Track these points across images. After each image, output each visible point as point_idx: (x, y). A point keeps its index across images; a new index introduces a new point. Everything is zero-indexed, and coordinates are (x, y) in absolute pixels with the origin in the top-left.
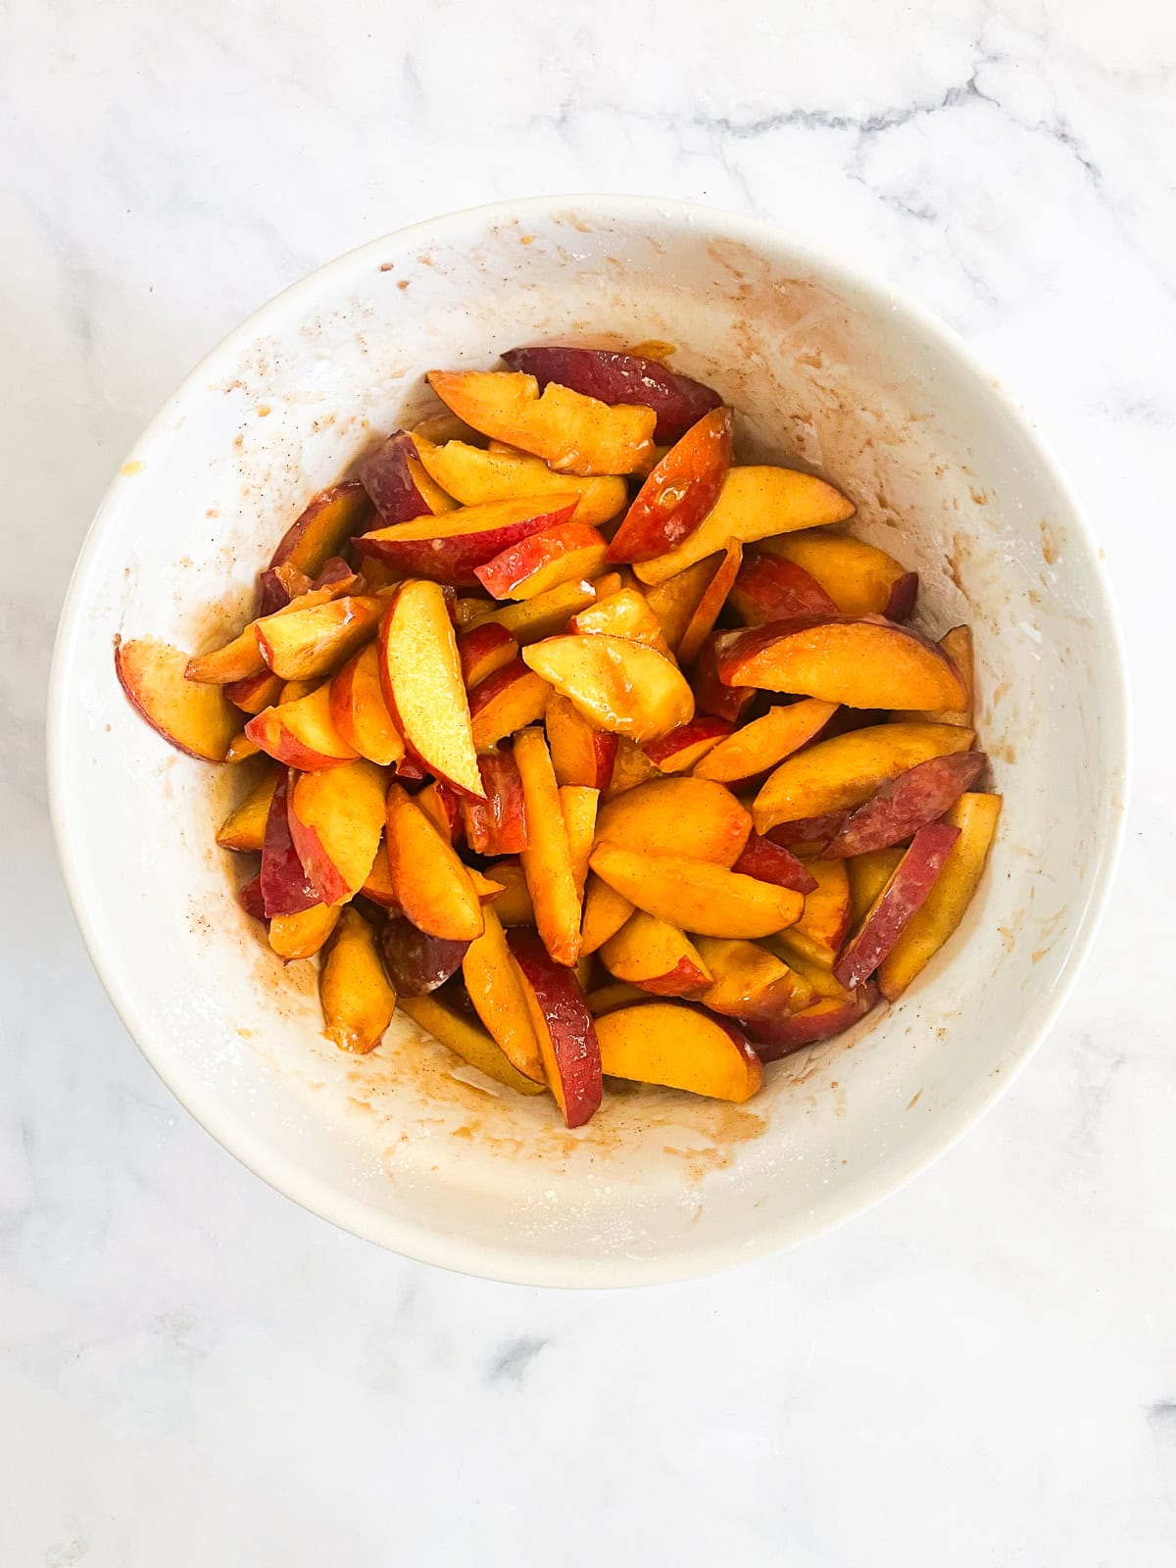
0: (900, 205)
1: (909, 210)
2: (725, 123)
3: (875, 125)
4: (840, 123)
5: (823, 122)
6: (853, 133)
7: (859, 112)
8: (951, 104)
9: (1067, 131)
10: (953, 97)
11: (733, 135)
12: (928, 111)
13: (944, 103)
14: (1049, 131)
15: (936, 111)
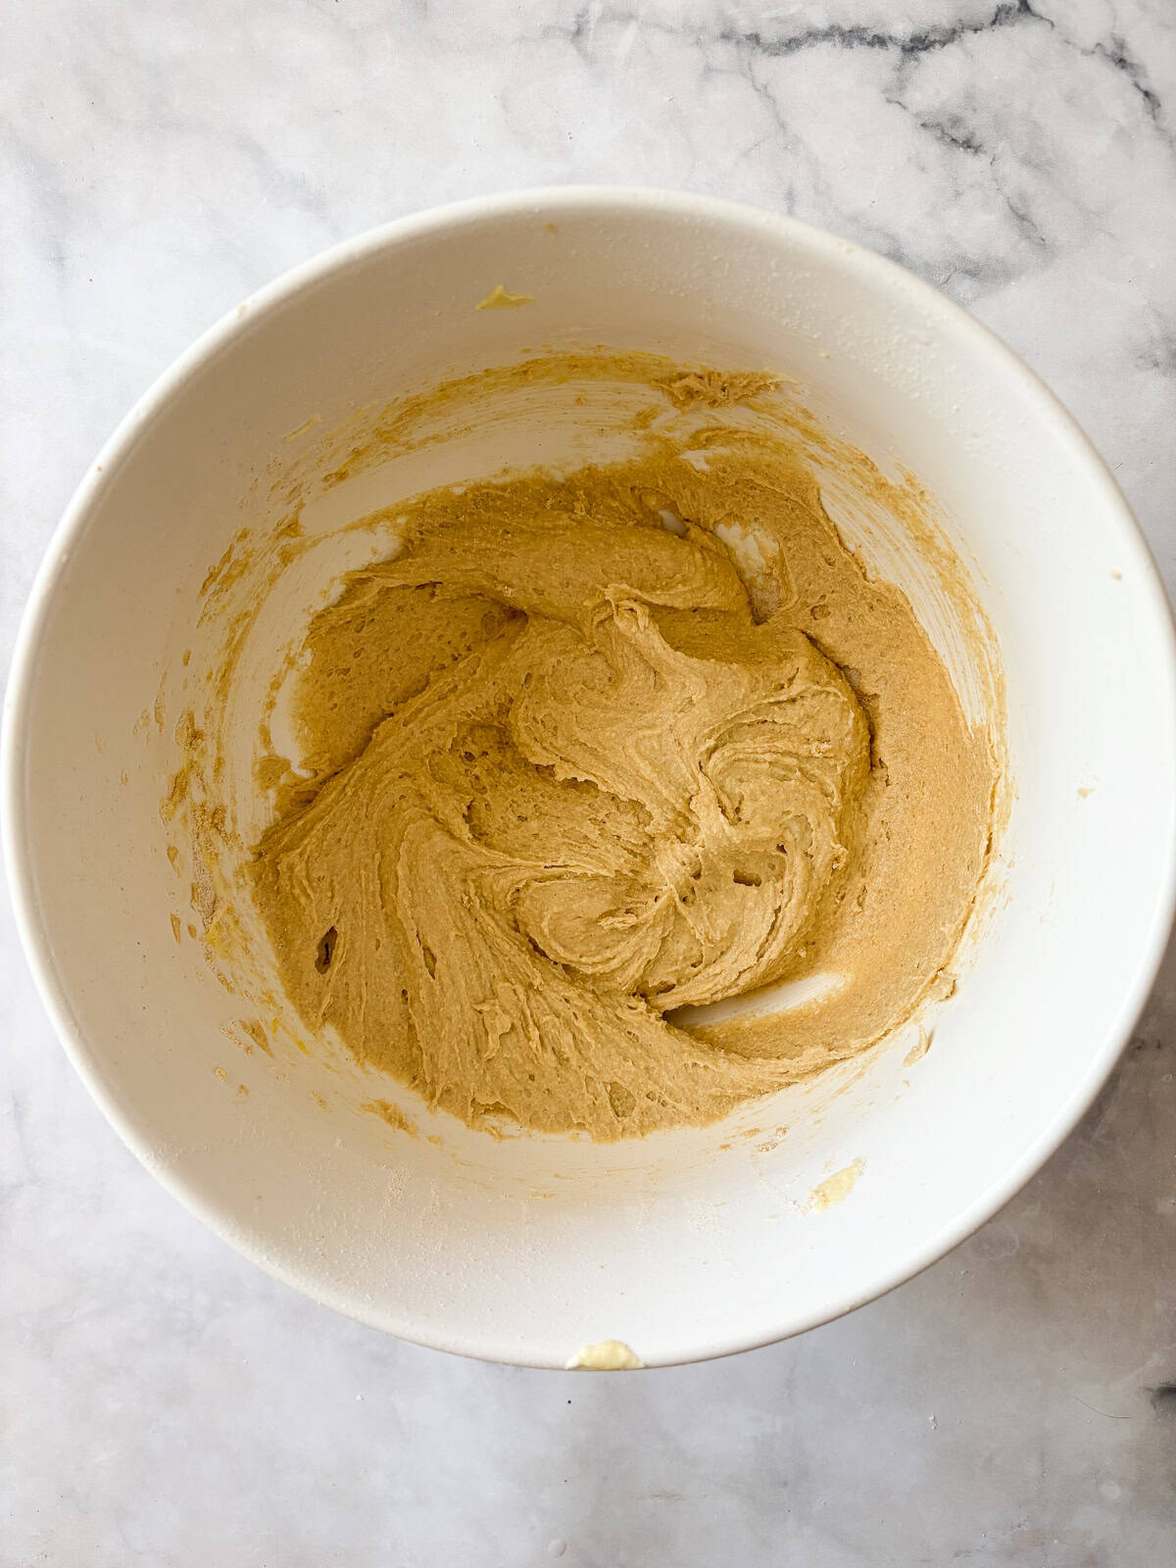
0: (943, 131)
1: (953, 140)
2: (755, 38)
3: (918, 45)
4: (880, 41)
5: (862, 40)
6: (894, 54)
7: (902, 30)
8: (1001, 24)
9: (1126, 56)
10: (1003, 15)
11: (765, 51)
12: (976, 30)
13: (994, 22)
14: (1106, 55)
15: (985, 30)
